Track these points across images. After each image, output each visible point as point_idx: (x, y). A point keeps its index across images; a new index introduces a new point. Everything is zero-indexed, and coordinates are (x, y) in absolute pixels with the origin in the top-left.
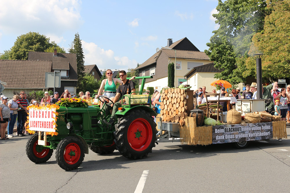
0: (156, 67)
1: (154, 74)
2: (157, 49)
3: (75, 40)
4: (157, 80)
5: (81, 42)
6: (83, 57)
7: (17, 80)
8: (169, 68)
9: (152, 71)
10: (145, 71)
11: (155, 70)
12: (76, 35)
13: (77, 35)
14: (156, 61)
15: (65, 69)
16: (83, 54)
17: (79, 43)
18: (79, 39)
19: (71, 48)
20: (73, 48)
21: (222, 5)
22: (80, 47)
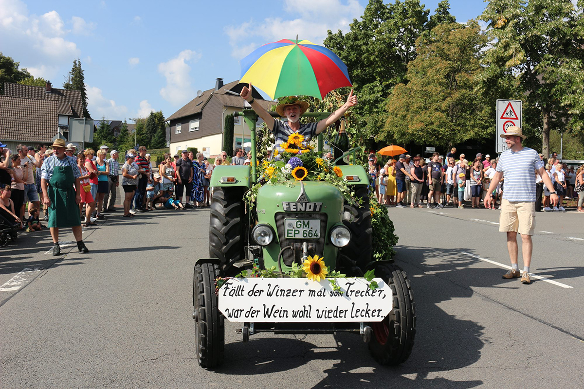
0: (200, 118)
1: (197, 129)
2: (199, 92)
3: (74, 70)
4: (203, 138)
5: (83, 74)
6: (86, 98)
7: (6, 127)
8: (227, 122)
9: (194, 125)
10: (182, 124)
11: (198, 122)
12: (75, 63)
13: (77, 63)
14: (202, 109)
15: (66, 114)
16: (85, 91)
17: (80, 75)
18: (80, 69)
19: (68, 82)
20: (71, 83)
21: (334, 39)
22: (82, 81)
